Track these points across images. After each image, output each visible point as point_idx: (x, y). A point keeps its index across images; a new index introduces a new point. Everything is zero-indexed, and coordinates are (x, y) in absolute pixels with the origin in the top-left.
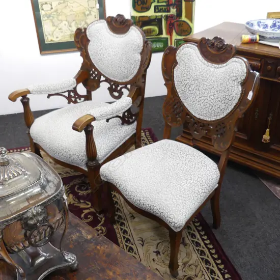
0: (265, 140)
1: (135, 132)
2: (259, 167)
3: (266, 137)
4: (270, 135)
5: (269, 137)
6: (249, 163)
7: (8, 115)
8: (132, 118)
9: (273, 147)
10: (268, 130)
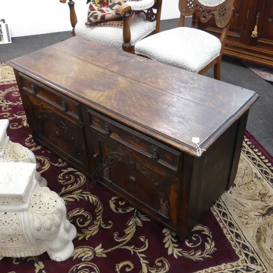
0: (254, 35)
1: (155, 29)
2: (249, 58)
3: (255, 32)
4: (258, 31)
5: (257, 33)
6: (241, 56)
7: (42, 35)
8: (153, 17)
9: (259, 41)
10: (256, 26)
